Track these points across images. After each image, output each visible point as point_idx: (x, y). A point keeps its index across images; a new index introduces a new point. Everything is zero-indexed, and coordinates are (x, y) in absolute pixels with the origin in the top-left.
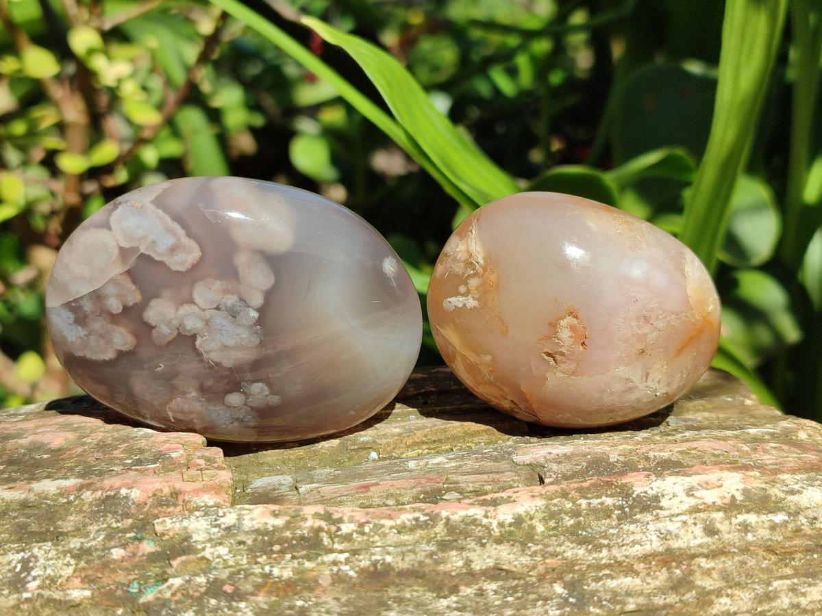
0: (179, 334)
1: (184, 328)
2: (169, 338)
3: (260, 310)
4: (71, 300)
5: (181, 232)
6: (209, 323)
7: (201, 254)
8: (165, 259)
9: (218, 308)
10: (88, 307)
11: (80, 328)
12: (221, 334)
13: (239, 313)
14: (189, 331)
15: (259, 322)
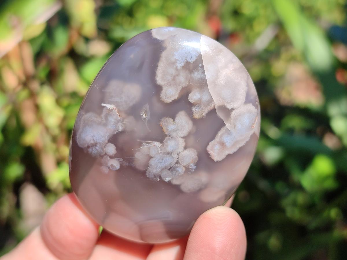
0: (166, 135)
1: (170, 140)
2: (164, 128)
3: (169, 183)
4: (204, 64)
5: (231, 151)
6: (169, 155)
7: (215, 161)
8: (217, 139)
9: (177, 162)
10: (197, 75)
11: (182, 65)
12: (159, 159)
13: (171, 172)
14: (167, 142)
15: (162, 181)
